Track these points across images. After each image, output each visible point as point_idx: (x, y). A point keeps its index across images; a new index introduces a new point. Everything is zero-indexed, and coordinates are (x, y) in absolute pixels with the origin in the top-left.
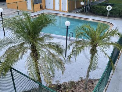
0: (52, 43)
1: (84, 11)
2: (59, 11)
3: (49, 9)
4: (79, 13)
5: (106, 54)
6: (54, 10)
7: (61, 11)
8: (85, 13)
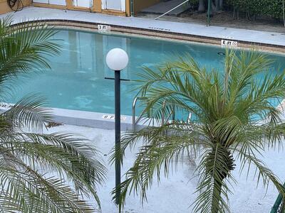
0: (46, 138)
1: (201, 8)
2: (90, 11)
3: (48, 6)
4: (178, 16)
5: (263, 170)
6: (69, 7)
7: (102, 11)
8: (204, 15)
